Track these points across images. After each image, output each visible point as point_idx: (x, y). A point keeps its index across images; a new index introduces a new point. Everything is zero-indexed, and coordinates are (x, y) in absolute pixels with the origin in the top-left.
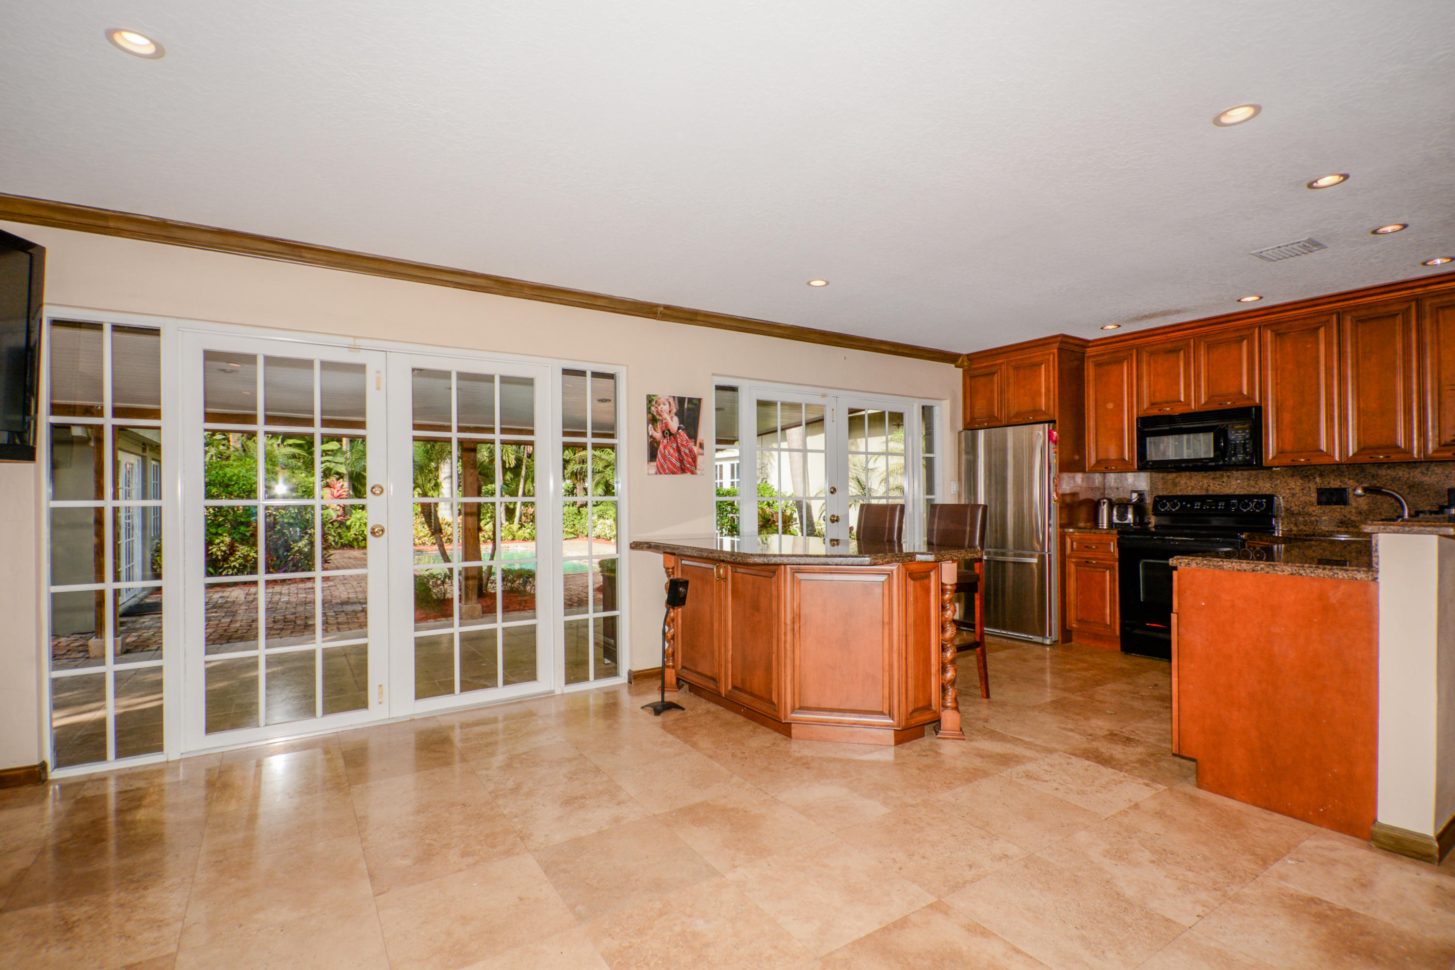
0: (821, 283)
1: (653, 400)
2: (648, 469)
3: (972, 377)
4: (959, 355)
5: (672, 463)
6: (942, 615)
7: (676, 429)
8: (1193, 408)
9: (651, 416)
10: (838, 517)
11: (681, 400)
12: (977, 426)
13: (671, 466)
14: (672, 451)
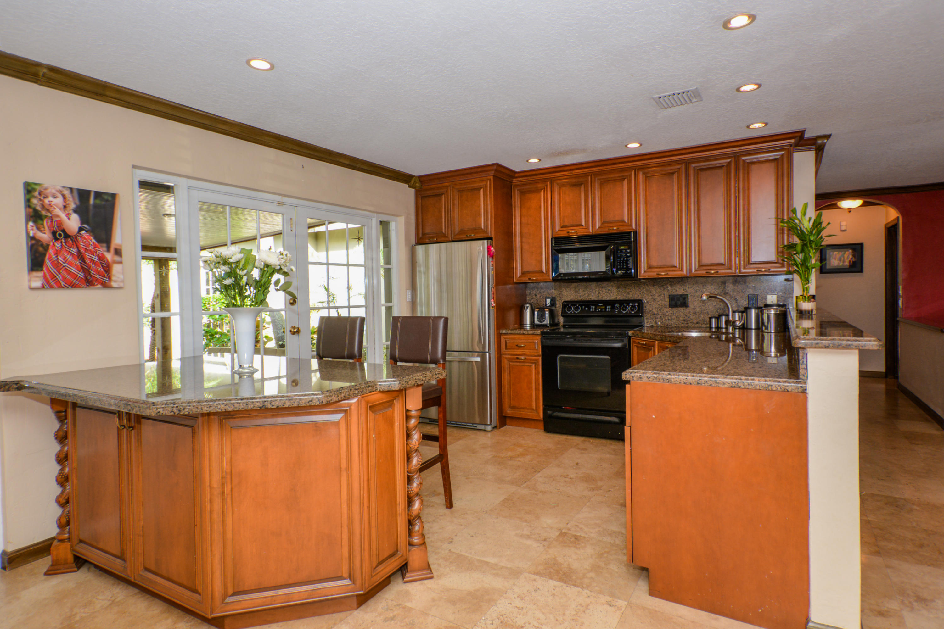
0: (265, 65)
1: (34, 190)
2: (29, 281)
3: (423, 197)
4: (411, 176)
5: (69, 273)
6: (407, 444)
7: (76, 229)
8: (591, 231)
9: (31, 210)
10: (298, 329)
11: (83, 195)
12: (427, 240)
13: (68, 277)
14: (69, 258)
